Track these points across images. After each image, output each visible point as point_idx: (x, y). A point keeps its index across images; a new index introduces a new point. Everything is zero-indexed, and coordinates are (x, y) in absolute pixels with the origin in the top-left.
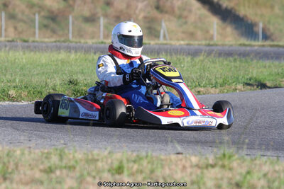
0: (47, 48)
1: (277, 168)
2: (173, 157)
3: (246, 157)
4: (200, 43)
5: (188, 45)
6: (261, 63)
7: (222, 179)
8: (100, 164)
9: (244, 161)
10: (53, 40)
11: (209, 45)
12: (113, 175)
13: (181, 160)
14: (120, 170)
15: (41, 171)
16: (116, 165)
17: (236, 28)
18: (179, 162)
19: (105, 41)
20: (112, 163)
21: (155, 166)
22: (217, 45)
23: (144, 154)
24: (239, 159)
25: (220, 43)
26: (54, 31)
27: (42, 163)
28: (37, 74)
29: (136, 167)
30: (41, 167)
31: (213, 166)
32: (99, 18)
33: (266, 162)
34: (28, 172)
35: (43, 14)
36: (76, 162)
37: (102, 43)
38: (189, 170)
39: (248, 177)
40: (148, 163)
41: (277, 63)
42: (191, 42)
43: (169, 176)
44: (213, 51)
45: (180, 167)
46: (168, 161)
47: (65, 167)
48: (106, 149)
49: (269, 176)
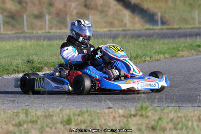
0: (9, 38)
1: (180, 115)
2: (106, 111)
3: (157, 108)
4: (117, 29)
5: (109, 31)
6: (162, 41)
7: (141, 125)
8: (54, 118)
9: (156, 111)
10: (13, 32)
11: (124, 30)
12: (64, 126)
13: (112, 113)
14: (69, 122)
15: (13, 125)
16: (66, 118)
17: (142, 17)
18: (110, 114)
19: (50, 31)
20: (63, 117)
21: (93, 118)
22: (129, 30)
23: (85, 110)
24: (152, 110)
25: (131, 28)
26: (13, 26)
27: (13, 120)
28: (4, 57)
29: (80, 119)
30: (13, 123)
31: (134, 116)
32: (45, 15)
33: (171, 111)
34: (4, 127)
35: (5, 14)
36: (38, 118)
37: (48, 32)
38: (118, 120)
39: (160, 122)
40: (89, 116)
41: (172, 40)
42: (112, 29)
43: (104, 124)
44: (127, 34)
45: (111, 117)
46: (103, 113)
47: (30, 122)
48: (58, 107)
49: (175, 120)
